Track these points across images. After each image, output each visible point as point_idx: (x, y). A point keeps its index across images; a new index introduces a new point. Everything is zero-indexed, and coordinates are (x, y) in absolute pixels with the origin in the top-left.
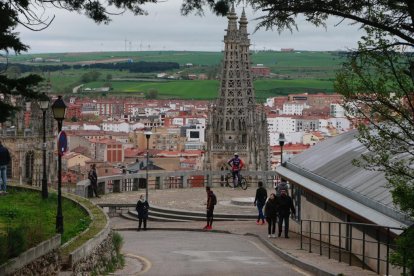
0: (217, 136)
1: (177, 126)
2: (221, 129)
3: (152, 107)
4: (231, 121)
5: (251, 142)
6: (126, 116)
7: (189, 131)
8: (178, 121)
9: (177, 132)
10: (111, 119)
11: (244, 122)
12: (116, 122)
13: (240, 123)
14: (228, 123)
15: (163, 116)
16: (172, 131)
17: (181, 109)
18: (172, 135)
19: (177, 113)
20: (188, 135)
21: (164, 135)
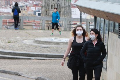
0: (47, 12)
1: (32, 11)
2: (49, 9)
3: (22, 2)
4: (53, 5)
5: (63, 15)
6: (10, 6)
7: (37, 13)
8: (33, 9)
9: (32, 13)
10: (3, 7)
11: (60, 5)
12: (6, 8)
13: (58, 6)
14: (52, 6)
15: (26, 6)
16: (30, 12)
17: (34, 3)
18: (30, 14)
19: (33, 5)
20: (37, 14)
21: (26, 14)
